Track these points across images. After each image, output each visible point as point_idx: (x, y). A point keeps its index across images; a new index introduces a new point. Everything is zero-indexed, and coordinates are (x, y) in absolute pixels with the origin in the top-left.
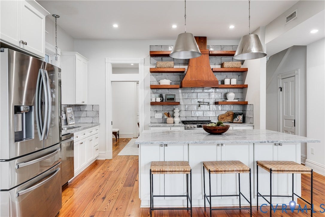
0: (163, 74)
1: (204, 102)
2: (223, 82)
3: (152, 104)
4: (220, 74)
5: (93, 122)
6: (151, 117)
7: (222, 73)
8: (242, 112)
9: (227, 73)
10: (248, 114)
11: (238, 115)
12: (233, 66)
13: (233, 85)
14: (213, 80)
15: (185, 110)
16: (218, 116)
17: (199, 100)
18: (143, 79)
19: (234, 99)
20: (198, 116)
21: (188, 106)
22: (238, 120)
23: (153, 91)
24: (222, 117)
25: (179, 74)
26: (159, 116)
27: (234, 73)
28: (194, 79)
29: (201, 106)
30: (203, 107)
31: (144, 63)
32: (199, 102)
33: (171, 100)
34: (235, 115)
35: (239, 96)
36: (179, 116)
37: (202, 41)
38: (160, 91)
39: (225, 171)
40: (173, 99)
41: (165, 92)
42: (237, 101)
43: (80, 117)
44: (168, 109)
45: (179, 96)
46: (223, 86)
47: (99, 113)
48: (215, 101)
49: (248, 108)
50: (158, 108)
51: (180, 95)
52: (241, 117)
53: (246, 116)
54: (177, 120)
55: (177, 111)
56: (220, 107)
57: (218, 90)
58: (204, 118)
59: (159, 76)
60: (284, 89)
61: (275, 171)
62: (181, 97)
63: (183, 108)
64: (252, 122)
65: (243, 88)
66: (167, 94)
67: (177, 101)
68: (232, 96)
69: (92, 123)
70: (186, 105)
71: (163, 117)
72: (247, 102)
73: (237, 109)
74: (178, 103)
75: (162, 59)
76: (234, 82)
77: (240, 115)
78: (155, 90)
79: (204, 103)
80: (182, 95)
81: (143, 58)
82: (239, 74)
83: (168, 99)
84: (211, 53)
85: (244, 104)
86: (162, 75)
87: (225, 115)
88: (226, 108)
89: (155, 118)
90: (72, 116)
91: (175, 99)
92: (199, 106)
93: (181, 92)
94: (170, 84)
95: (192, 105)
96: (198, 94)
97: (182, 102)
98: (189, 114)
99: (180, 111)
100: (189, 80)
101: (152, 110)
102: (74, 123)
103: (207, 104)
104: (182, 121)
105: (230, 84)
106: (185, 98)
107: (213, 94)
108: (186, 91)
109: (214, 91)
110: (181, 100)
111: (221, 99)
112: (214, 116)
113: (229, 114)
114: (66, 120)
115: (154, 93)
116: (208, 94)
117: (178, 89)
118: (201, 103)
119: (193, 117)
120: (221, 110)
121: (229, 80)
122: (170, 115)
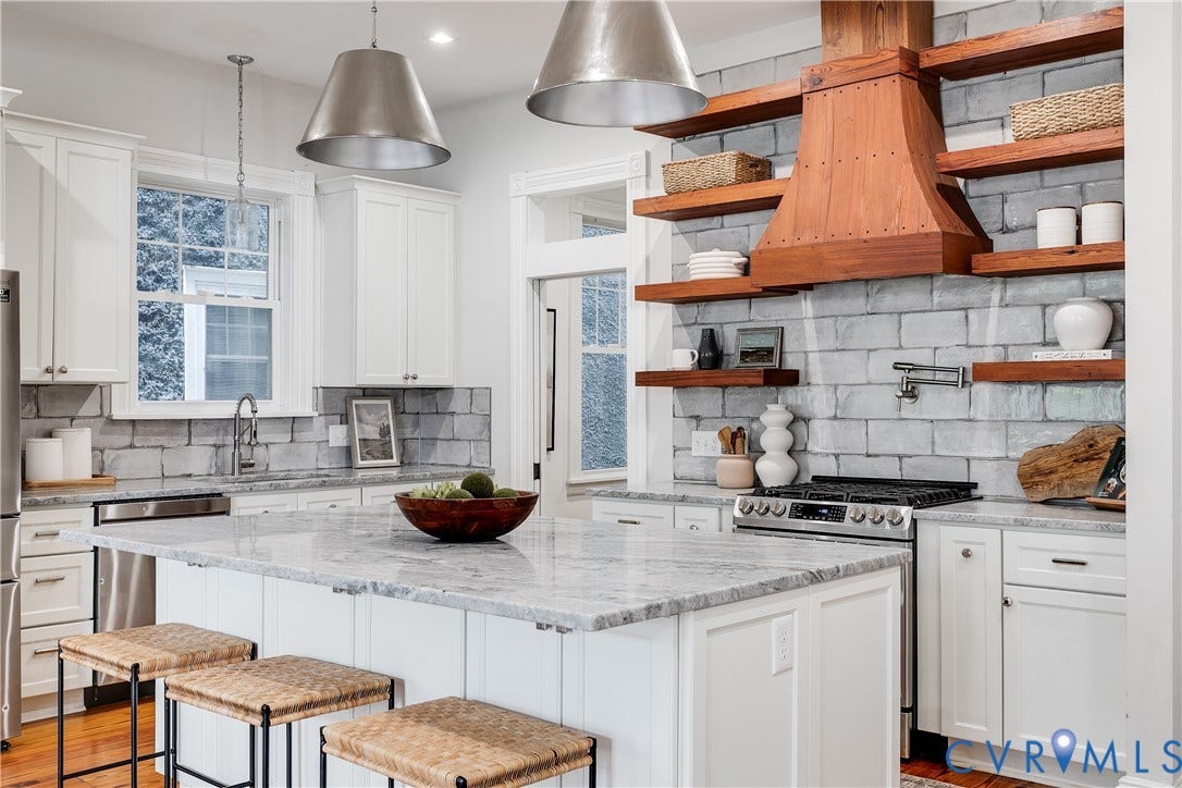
0: (728, 219)
1: (934, 369)
5: (474, 463)
6: (675, 450)
12: (1067, 122)
15: (835, 418)
16: (1019, 453)
17: (909, 355)
18: (642, 257)
20: (901, 451)
21: (849, 389)
23: (682, 317)
24: (1041, 463)
26: (709, 443)
28: (807, 239)
29: (927, 393)
30: (934, 401)
31: (648, 175)
32: (897, 366)
38: (715, 314)
40: (772, 353)
41: (731, 319)
43: (437, 439)
44: (740, 403)
45: (801, 337)
47: (490, 424)
48: (1006, 356)
50: (707, 401)
51: (806, 329)
55: (776, 418)
56: (1023, 399)
58: (940, 463)
62: (812, 345)
63: (814, 398)
66: (739, 326)
67: (791, 363)
69: (469, 466)
70: (836, 386)
74: (791, 378)
75: (722, 141)
76: (1096, 224)
78: (692, 310)
80: (819, 331)
81: (641, 154)
83: (745, 355)
86: (722, 227)
87: (1066, 453)
88: (1075, 407)
89: (694, 453)
90: (385, 432)
91: (777, 352)
92: (911, 393)
93: (810, 313)
94: (735, 273)
95: (869, 383)
96: (906, 319)
97: (816, 370)
98: (854, 437)
99: (797, 421)
100: (787, 244)
101: (680, 413)
102: (395, 461)
103: (952, 377)
104: (814, 478)
105: (1079, 240)
106: (831, 343)
107: (994, 312)
108: (836, 304)
109: (995, 296)
110: (811, 355)
111: (1045, 344)
112: (998, 459)
113: (1091, 446)
114: (349, 451)
115: (686, 325)
116: (962, 313)
117: (796, 293)
118: (913, 375)
119: (876, 456)
120: (1046, 420)
121: (1069, 215)
122: (740, 441)
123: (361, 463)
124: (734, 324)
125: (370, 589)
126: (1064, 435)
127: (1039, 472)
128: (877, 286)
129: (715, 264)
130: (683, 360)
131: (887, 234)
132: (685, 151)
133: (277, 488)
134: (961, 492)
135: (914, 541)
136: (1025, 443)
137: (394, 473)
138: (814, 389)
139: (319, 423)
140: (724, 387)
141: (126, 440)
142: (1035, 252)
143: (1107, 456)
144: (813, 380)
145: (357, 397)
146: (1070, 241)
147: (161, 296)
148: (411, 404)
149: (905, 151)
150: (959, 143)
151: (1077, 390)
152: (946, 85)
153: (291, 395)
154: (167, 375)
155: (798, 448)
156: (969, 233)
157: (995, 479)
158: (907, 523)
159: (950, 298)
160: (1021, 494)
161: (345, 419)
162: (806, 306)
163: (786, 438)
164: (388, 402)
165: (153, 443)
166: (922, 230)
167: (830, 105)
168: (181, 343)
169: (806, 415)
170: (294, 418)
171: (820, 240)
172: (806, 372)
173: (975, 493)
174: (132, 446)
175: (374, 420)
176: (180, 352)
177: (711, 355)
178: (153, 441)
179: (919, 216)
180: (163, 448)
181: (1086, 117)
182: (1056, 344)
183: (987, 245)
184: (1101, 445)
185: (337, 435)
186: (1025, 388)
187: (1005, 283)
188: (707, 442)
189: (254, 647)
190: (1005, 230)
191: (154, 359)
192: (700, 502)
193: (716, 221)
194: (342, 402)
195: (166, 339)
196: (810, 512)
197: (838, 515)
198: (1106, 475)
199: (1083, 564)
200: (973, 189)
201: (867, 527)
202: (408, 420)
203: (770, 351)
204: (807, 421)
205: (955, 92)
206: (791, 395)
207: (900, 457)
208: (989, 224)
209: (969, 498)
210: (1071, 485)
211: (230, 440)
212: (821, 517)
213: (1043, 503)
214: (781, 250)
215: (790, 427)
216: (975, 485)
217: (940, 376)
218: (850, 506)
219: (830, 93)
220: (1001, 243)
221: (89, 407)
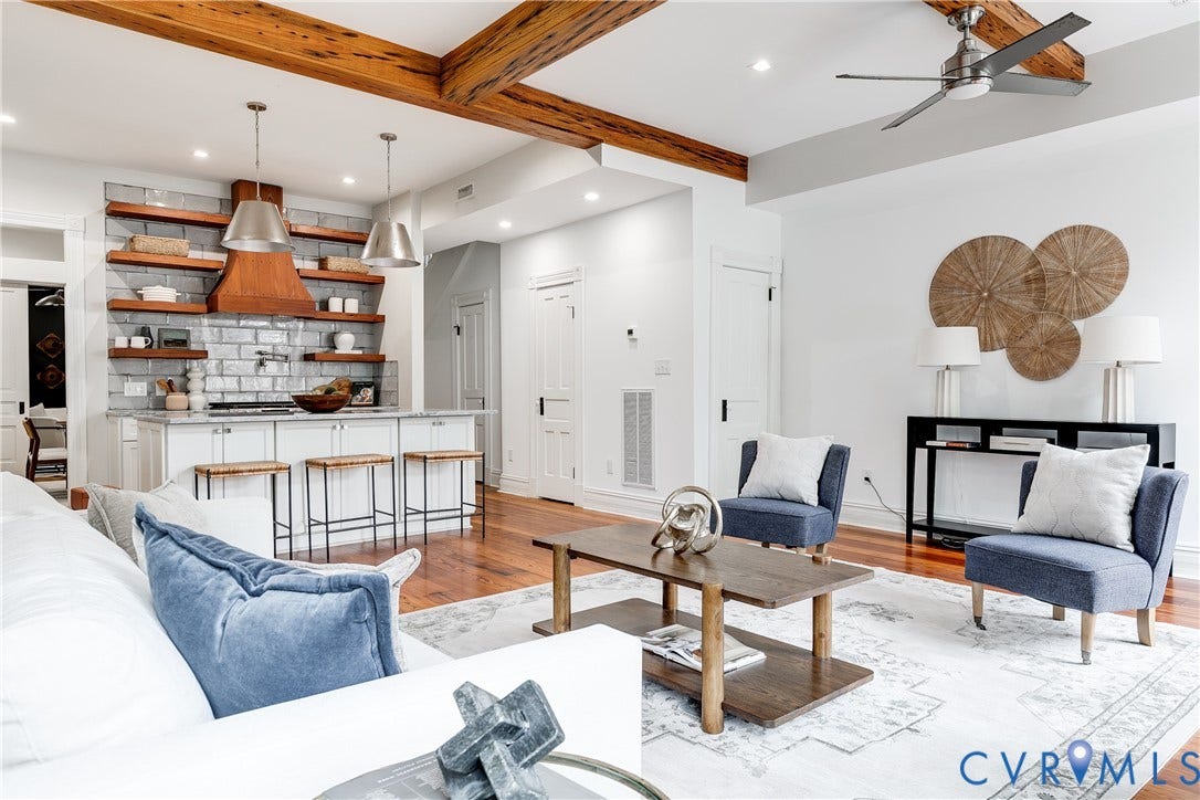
0: (149, 269)
1: (274, 355)
2: (325, 305)
3: (116, 355)
6: (110, 393)
7: (323, 283)
8: (371, 380)
9: (333, 284)
10: (385, 385)
11: (362, 387)
12: (349, 269)
13: (352, 315)
14: (301, 297)
15: (221, 375)
17: (261, 348)
18: (82, 280)
19: (354, 348)
20: (257, 389)
21: (229, 361)
22: (363, 399)
25: (200, 273)
26: (137, 389)
27: (352, 286)
28: (249, 293)
29: (268, 364)
30: (271, 367)
31: (85, 232)
32: (260, 353)
33: (178, 345)
34: (355, 388)
35: (365, 342)
36: (204, 391)
37: (270, 195)
39: (351, 464)
40: (184, 342)
41: (155, 323)
42: (361, 352)
44: (172, 370)
45: (201, 335)
46: (324, 314)
48: (306, 351)
49: (387, 370)
51: (203, 331)
52: (370, 392)
53: (382, 389)
54: (198, 400)
55: (196, 375)
57: (311, 324)
58: (277, 394)
59: (139, 275)
60: (464, 331)
61: (431, 458)
63: (212, 365)
64: (395, 402)
65: (372, 322)
66: (160, 327)
67: (194, 347)
68: (347, 342)
70: (222, 360)
71: (149, 393)
72: (384, 356)
73: (358, 372)
75: (146, 227)
76: (353, 306)
77: (369, 387)
79: (274, 357)
80: (212, 333)
81: (81, 217)
82: (364, 287)
83: (167, 342)
84: (293, 230)
85: (377, 361)
89: (125, 394)
92: (261, 363)
93: (206, 325)
94: (174, 300)
95: (240, 359)
96: (260, 331)
97: (210, 351)
98: (231, 384)
101: (111, 371)
103: (283, 358)
105: (344, 310)
107: (300, 332)
109: (301, 326)
110: (208, 345)
113: (339, 386)
116: (287, 331)
118: (263, 356)
119: (244, 392)
120: (320, 376)
128: (248, 316)
129: (162, 292)
138: (211, 361)
140: (149, 358)
144: (210, 356)
159: (279, 325)
162: (204, 321)
163: (203, 384)
172: (206, 352)
184: (343, 385)
186: (313, 364)
187: (304, 321)
203: (182, 341)
206: (204, 363)
207: (257, 393)
215: (202, 379)
217: (277, 357)
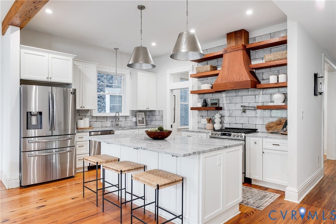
1: (249, 107)
4: (270, 70)
7: (272, 69)
9: (278, 68)
12: (276, 58)
15: (229, 116)
16: (266, 123)
17: (244, 104)
18: (192, 85)
21: (232, 111)
22: (286, 131)
23: (199, 97)
24: (270, 125)
28: (224, 82)
29: (247, 111)
31: (193, 70)
32: (241, 106)
33: (215, 105)
37: (238, 35)
38: (206, 96)
43: (152, 120)
44: (211, 113)
45: (223, 101)
47: (163, 117)
48: (263, 104)
50: (204, 113)
51: (224, 99)
54: (217, 126)
55: (218, 116)
56: (267, 113)
57: (266, 91)
58: (250, 125)
62: (225, 102)
63: (225, 112)
66: (211, 99)
67: (221, 106)
69: (159, 125)
70: (229, 110)
74: (221, 109)
75: (207, 63)
76: (281, 78)
78: (201, 96)
80: (226, 100)
81: (192, 66)
83: (212, 104)
86: (207, 79)
87: (275, 123)
88: (277, 114)
89: (202, 123)
90: (143, 119)
91: (218, 104)
92: (244, 111)
93: (224, 96)
94: (210, 88)
95: (236, 110)
96: (243, 97)
97: (225, 107)
98: (233, 120)
99: (222, 117)
100: (220, 83)
101: (199, 115)
102: (145, 124)
103: (253, 108)
104: (225, 128)
105: (278, 82)
106: (228, 102)
107: (261, 96)
108: (230, 94)
109: (261, 92)
110: (224, 104)
111: (271, 102)
112: (262, 124)
113: (280, 122)
114: (136, 122)
115: (200, 99)
116: (254, 96)
117: (222, 92)
118: (245, 108)
119: (237, 124)
120: (271, 117)
121: (276, 76)
122: (211, 121)
123: (138, 125)
124: (210, 98)
125: (141, 148)
126: (275, 120)
127: (270, 127)
128: (238, 91)
129: (206, 87)
130: (200, 105)
131: (239, 81)
132: (200, 65)
133: (123, 129)
134: (254, 131)
135: (245, 140)
136: (267, 121)
137: (145, 126)
138: (225, 111)
139: (131, 117)
140: (208, 110)
141: (95, 120)
142: (269, 84)
143: (284, 124)
144: (225, 109)
145: (137, 112)
146: (276, 82)
147: (102, 93)
148: (148, 114)
149: (243, 64)
150: (254, 63)
151: (277, 111)
152: (251, 51)
153: (126, 111)
154: (103, 108)
155: (222, 122)
156: (256, 80)
157: (261, 128)
158: (244, 137)
159: (252, 93)
160: (266, 131)
161: (136, 116)
162: (224, 95)
163: (220, 120)
164: (144, 113)
165: (100, 121)
166: (247, 80)
167: (228, 55)
168: (105, 102)
169: (224, 116)
170: (126, 116)
171: (226, 82)
172: (224, 108)
173: (257, 131)
174: (96, 121)
175: (141, 117)
176: (105, 104)
177: (205, 104)
178: (100, 120)
179: (246, 77)
180: (102, 122)
181: (280, 57)
182: (273, 102)
183: (260, 83)
184: (282, 122)
185: (134, 119)
186: (267, 111)
187: (263, 90)
188: (204, 121)
189: (119, 159)
190: (263, 80)
191: (100, 105)
192: (203, 132)
193: (206, 78)
194: (135, 113)
195: (102, 101)
196: (224, 134)
197: (230, 135)
198: (283, 128)
199: (279, 145)
200: (257, 72)
201: (236, 137)
202: (147, 116)
203: (216, 103)
204: (224, 117)
205: (253, 53)
206: (221, 112)
207: (242, 124)
208: (260, 78)
209: (256, 132)
210: (276, 130)
211: (114, 120)
212: (227, 135)
213: (271, 133)
214: (219, 84)
215: (220, 118)
216: (257, 130)
217: (250, 108)
218: (232, 133)
219: (228, 53)
220: (262, 82)
221: (89, 114)
